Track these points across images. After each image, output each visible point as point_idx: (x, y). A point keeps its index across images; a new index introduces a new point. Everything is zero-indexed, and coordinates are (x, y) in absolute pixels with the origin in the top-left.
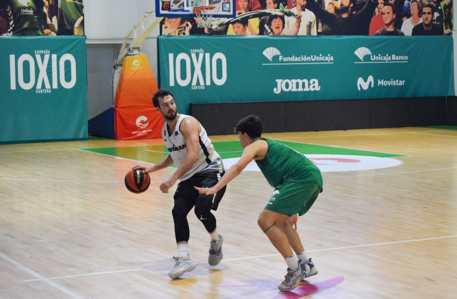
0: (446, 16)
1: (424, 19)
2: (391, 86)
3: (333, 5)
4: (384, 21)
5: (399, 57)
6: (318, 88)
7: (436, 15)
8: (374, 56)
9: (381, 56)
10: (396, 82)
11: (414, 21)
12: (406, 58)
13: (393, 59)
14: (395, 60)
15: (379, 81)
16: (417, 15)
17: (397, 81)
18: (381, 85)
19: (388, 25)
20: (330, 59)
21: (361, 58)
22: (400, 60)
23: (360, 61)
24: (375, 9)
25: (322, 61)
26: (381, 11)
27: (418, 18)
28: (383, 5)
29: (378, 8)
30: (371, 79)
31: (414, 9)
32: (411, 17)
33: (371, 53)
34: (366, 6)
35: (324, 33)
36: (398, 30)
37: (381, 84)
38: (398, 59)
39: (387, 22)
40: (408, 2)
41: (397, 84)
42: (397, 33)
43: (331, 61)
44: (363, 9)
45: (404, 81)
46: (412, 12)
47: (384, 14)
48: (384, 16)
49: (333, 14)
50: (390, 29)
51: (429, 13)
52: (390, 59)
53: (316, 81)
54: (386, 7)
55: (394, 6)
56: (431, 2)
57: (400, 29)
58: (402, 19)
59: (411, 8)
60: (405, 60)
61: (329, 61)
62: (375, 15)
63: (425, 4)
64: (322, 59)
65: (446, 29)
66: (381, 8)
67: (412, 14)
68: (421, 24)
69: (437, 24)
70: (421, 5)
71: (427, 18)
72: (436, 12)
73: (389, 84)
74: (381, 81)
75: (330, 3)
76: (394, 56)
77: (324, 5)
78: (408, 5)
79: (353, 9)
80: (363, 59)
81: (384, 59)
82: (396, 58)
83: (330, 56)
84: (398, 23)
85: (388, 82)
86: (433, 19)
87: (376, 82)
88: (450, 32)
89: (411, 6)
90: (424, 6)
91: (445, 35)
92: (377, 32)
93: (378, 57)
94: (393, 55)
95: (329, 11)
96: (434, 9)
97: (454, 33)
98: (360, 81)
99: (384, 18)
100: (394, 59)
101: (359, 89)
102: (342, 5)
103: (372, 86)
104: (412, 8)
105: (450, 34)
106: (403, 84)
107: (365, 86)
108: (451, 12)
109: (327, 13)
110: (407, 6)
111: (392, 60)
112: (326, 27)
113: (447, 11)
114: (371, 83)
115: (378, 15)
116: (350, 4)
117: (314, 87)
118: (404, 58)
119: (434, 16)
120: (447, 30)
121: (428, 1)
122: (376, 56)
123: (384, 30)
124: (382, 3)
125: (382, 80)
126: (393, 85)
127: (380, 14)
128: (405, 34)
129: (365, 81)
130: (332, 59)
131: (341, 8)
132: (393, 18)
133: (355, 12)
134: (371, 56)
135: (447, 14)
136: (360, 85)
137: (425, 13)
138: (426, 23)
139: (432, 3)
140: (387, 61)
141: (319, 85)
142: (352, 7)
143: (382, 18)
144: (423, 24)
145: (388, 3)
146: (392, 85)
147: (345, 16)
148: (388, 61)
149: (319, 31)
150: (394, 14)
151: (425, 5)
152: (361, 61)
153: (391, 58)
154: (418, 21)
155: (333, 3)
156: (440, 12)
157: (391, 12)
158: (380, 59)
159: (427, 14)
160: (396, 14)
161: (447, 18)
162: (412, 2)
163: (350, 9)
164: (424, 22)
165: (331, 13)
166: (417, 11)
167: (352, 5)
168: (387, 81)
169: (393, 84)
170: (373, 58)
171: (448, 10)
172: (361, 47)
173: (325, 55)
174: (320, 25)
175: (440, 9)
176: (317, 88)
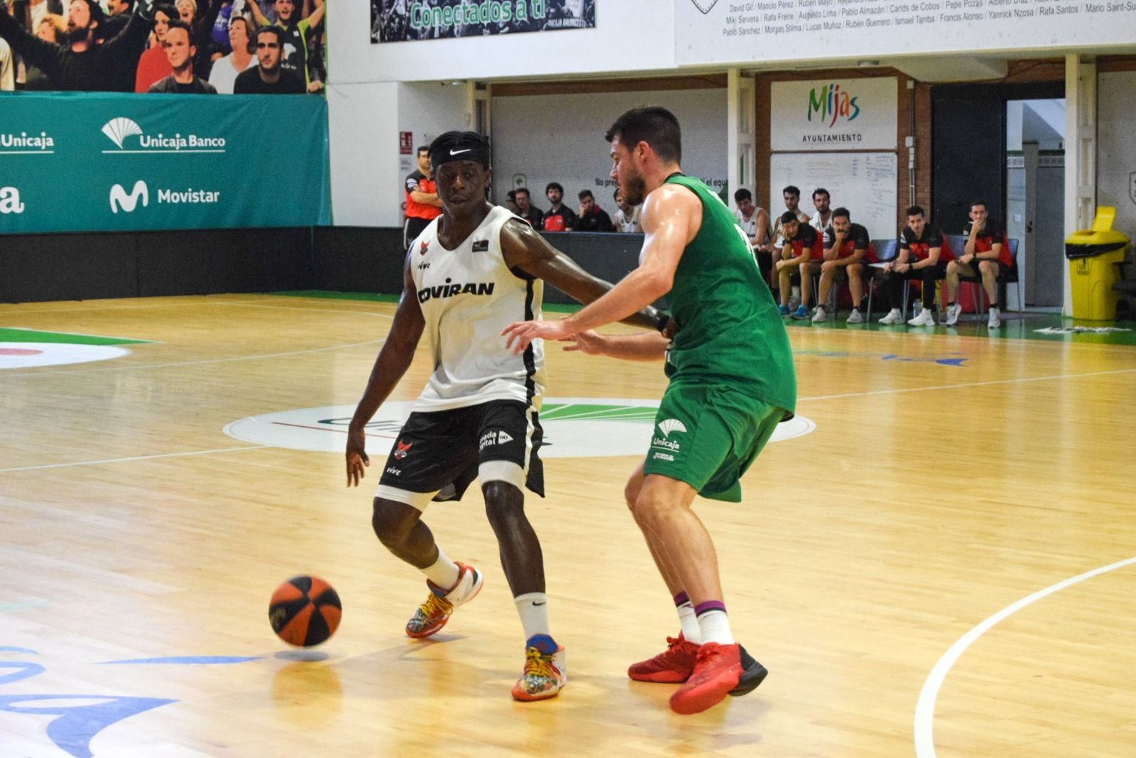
0: (310, 52)
1: (262, 57)
2: (188, 204)
3: (51, 24)
4: (171, 61)
5: (206, 140)
6: (20, 206)
7: (289, 49)
8: (149, 137)
9: (163, 139)
10: (199, 196)
11: (237, 63)
12: (221, 142)
13: (191, 145)
14: (197, 148)
15: (160, 192)
16: (244, 48)
17: (202, 193)
18: (164, 202)
19: (179, 70)
20: (45, 143)
21: (119, 143)
22: (208, 148)
23: (116, 147)
24: (148, 34)
25: (27, 148)
26: (162, 38)
27: (249, 56)
28: (166, 26)
29: (155, 32)
30: (141, 187)
31: (238, 36)
32: (232, 54)
33: (140, 132)
34: (126, 27)
35: (31, 86)
36: (202, 81)
37: (164, 198)
38: (203, 145)
39: (178, 63)
40: (224, 20)
41: (203, 201)
42: (199, 86)
43: (48, 148)
44: (121, 33)
45: (218, 193)
46: (232, 43)
47: (170, 45)
48: (169, 51)
49: (52, 45)
50: (185, 78)
51: (271, 45)
52: (184, 144)
53: (15, 192)
54: (174, 30)
55: (192, 28)
56: (275, 21)
57: (207, 79)
58: (210, 58)
59: (230, 33)
60: (218, 148)
61: (43, 147)
62: (149, 47)
63: (262, 26)
64: (28, 142)
65: (312, 80)
66: (162, 32)
67: (233, 48)
68: (256, 68)
69: (290, 68)
70: (253, 28)
71: (267, 57)
72: (288, 42)
73: (184, 200)
74: (164, 193)
75: (45, 20)
76: (194, 137)
77: (31, 23)
78: (223, 27)
79: (97, 34)
80: (123, 145)
81: (171, 145)
82: (198, 142)
83: (46, 137)
84: (201, 66)
85: (181, 194)
86: (282, 59)
87: (152, 196)
88: (321, 87)
89: (231, 29)
90: (260, 29)
91: (308, 94)
92: (155, 84)
93: (156, 140)
94: (191, 137)
95: (41, 36)
96: (283, 37)
97: (328, 89)
98: (117, 192)
99: (169, 55)
100: (195, 145)
101: (115, 210)
102: (71, 24)
103: (145, 203)
104: (234, 34)
105: (321, 91)
106: (216, 200)
107: (129, 204)
108: (322, 43)
109: (37, 41)
110: (221, 30)
111: (188, 148)
112: (36, 72)
113: (313, 42)
114: (141, 196)
115: (157, 47)
116: (90, 23)
117: (9, 205)
118: (216, 142)
119: (284, 51)
120: (314, 83)
121: (269, 19)
122: (151, 138)
123: (171, 80)
124: (164, 22)
125: (168, 191)
126: (192, 203)
127: (160, 44)
128: (219, 91)
129: (129, 191)
130: (50, 142)
131: (70, 30)
132: (190, 53)
133: (101, 41)
134: (142, 138)
135: (313, 47)
136: (117, 202)
137: (262, 45)
138: (265, 66)
139: (279, 23)
140: (178, 148)
141: (21, 201)
142: (94, 30)
143: (166, 54)
144: (260, 68)
145: (178, 21)
146: (190, 200)
147: (79, 48)
148: (181, 148)
149: (19, 81)
150: (193, 47)
151: (264, 28)
152: (120, 149)
153: (188, 142)
154: (248, 63)
155: (50, 19)
156: (297, 42)
157: (186, 41)
158: (161, 145)
159: (267, 47)
160: (195, 45)
161: (313, 55)
162: (234, 20)
163: (90, 33)
164: (261, 64)
165: (46, 42)
166: (246, 40)
167: (95, 25)
168: (179, 193)
169: (193, 199)
170: (145, 142)
171: (314, 38)
172: (116, 117)
173: (34, 134)
174: (22, 67)
175: (297, 38)
176: (18, 208)
